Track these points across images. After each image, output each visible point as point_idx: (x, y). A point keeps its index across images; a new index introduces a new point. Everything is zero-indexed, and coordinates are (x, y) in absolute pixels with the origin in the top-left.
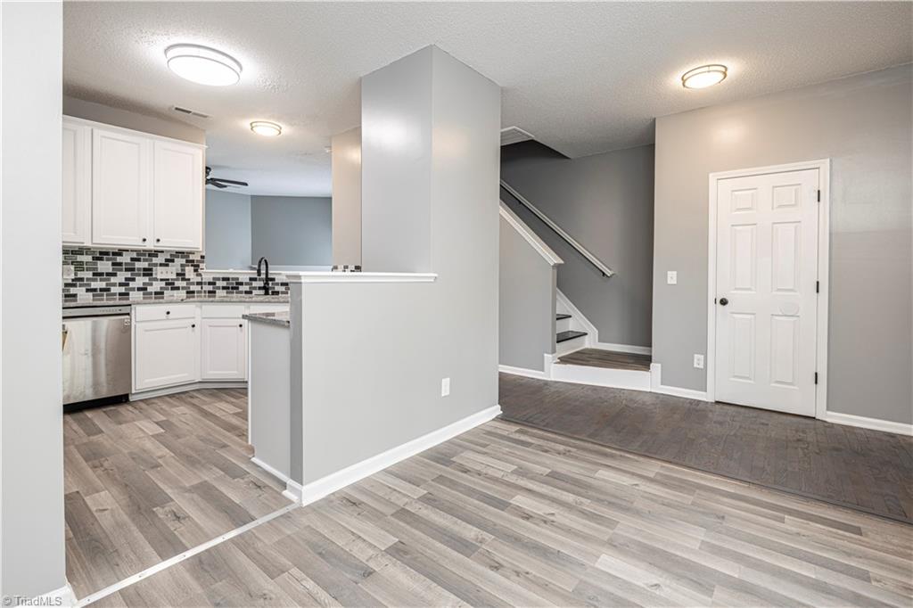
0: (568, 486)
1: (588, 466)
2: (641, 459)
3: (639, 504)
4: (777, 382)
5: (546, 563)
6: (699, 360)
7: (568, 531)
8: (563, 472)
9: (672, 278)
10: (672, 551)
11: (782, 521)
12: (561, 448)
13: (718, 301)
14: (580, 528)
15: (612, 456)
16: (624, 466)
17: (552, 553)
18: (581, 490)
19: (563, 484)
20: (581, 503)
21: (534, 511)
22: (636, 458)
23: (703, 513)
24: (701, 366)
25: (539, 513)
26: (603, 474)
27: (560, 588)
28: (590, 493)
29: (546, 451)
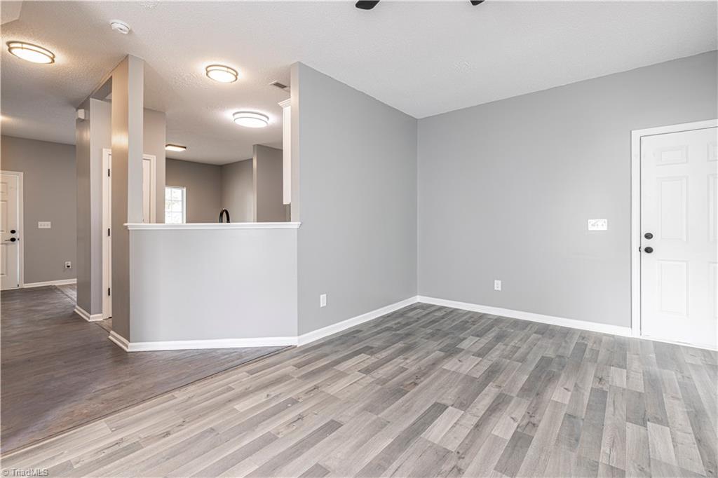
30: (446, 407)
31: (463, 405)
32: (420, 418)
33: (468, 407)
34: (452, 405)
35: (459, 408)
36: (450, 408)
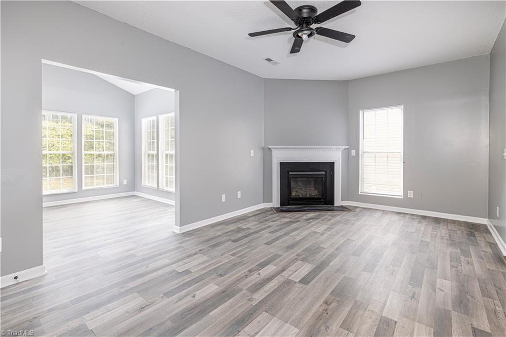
30: (300, 282)
31: (288, 283)
32: (317, 274)
33: (285, 281)
34: (296, 283)
35: (292, 281)
36: (297, 281)
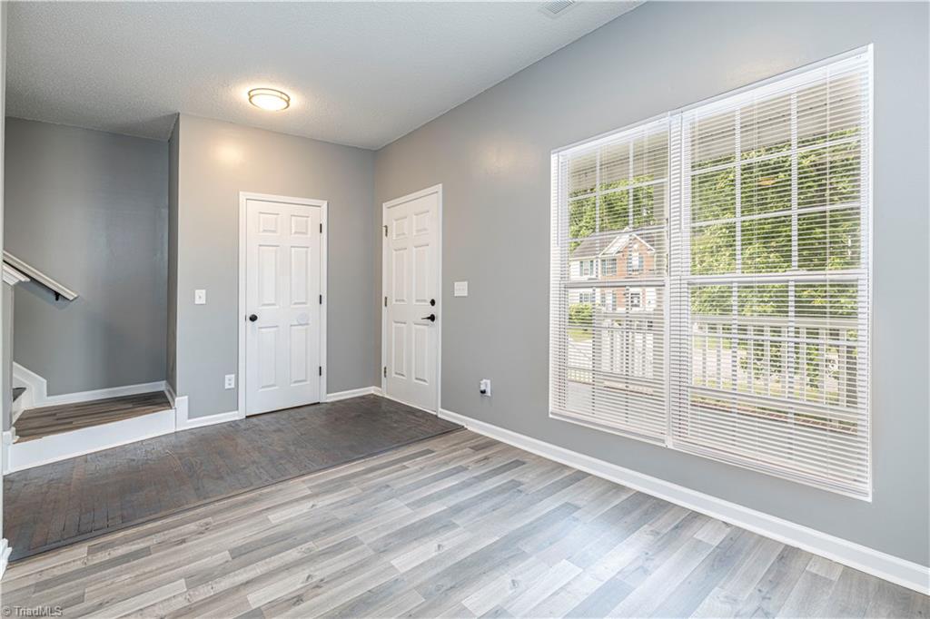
0: (269, 549)
1: (251, 522)
2: (280, 486)
3: (342, 515)
4: (295, 382)
5: (381, 606)
6: (230, 380)
7: (343, 574)
8: (240, 543)
9: (200, 296)
10: (408, 523)
11: (405, 467)
12: (192, 527)
13: (248, 318)
14: (345, 564)
15: (254, 500)
16: (279, 500)
17: (369, 598)
18: (290, 541)
19: (262, 551)
20: (309, 550)
21: (291, 590)
22: (273, 488)
23: (377, 491)
24: (233, 386)
25: (299, 587)
26: (275, 517)
27: (417, 607)
28: (299, 538)
29: (183, 541)
